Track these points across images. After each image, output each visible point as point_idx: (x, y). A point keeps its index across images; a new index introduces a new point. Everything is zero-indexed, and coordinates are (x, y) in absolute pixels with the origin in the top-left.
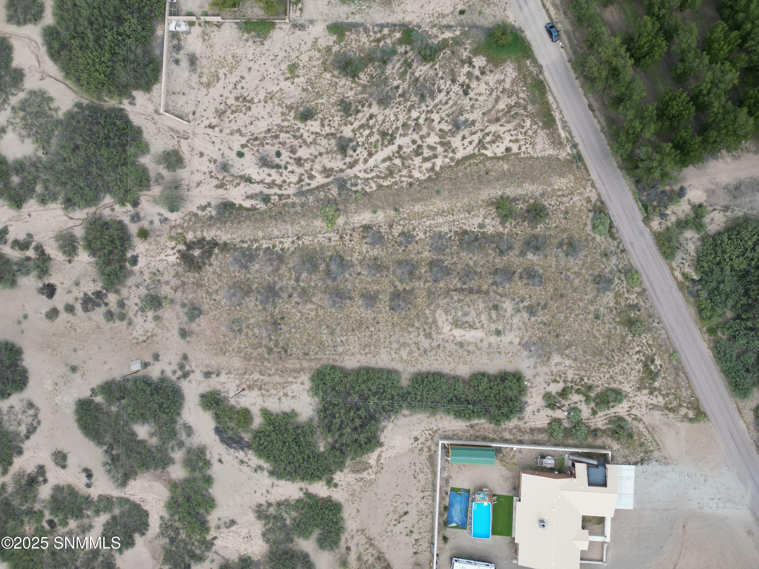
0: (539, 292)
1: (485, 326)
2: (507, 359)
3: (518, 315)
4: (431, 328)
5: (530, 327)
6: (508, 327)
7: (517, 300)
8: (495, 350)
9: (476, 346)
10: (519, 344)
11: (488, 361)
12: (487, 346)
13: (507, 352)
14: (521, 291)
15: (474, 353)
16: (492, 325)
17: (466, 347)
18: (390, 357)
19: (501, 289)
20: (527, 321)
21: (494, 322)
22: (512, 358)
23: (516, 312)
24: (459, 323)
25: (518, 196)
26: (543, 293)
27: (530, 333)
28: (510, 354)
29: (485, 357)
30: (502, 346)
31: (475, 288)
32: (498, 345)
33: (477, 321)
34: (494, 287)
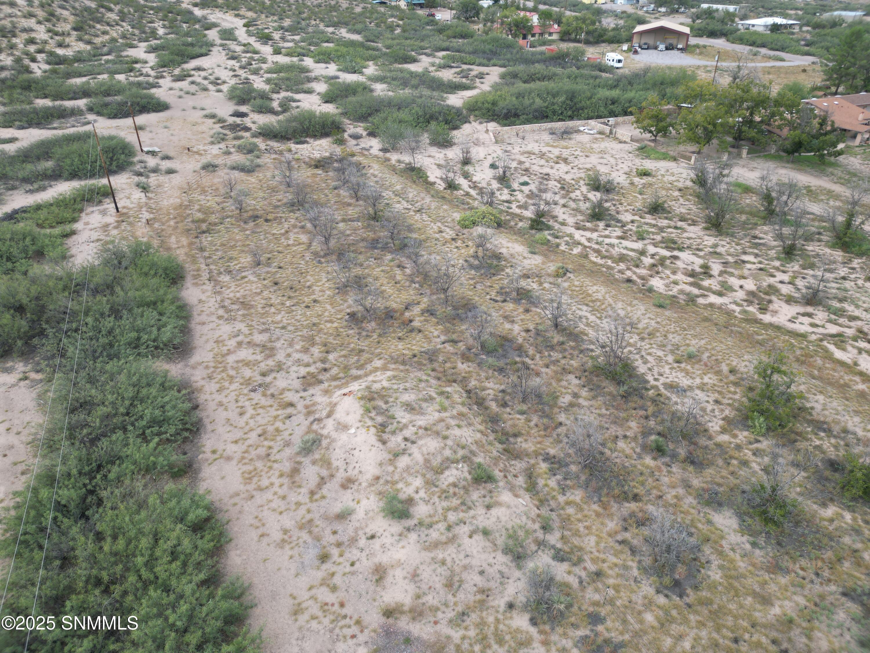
0: (637, 598)
1: (403, 462)
2: (304, 595)
3: (502, 559)
4: (335, 378)
5: (481, 624)
6: (434, 535)
7: (553, 539)
8: (332, 539)
9: (322, 481)
10: (388, 613)
11: (277, 536)
12: (337, 508)
13: (337, 580)
14: (593, 539)
15: (295, 485)
16: (418, 482)
17: (306, 461)
18: (225, 337)
19: (552, 483)
20: (501, 603)
21: (430, 484)
22: (315, 610)
23: (507, 551)
24: (380, 403)
25: (836, 429)
26: (649, 617)
27: (456, 635)
28: (330, 598)
29: (288, 522)
30: (354, 554)
31: (508, 426)
32: (354, 540)
33: (408, 433)
34: (544, 466)
